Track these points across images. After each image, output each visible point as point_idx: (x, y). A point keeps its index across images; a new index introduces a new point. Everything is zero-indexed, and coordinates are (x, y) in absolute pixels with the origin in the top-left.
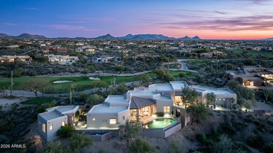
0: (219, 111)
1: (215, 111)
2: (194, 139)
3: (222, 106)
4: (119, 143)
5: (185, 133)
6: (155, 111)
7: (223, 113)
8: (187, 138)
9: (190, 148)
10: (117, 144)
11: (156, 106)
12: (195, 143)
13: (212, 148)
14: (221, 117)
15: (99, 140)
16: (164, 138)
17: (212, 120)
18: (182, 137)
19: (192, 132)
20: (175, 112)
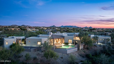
0: (100, 45)
1: (98, 45)
2: (84, 56)
3: (102, 43)
4: (40, 53)
5: (80, 53)
6: (64, 42)
7: (103, 46)
8: (80, 55)
9: (81, 60)
10: (39, 54)
11: (64, 39)
12: (85, 58)
13: (95, 60)
14: (101, 47)
15: (30, 51)
16: (67, 54)
17: (96, 48)
18: (77, 54)
19: (83, 53)
20: (74, 43)
